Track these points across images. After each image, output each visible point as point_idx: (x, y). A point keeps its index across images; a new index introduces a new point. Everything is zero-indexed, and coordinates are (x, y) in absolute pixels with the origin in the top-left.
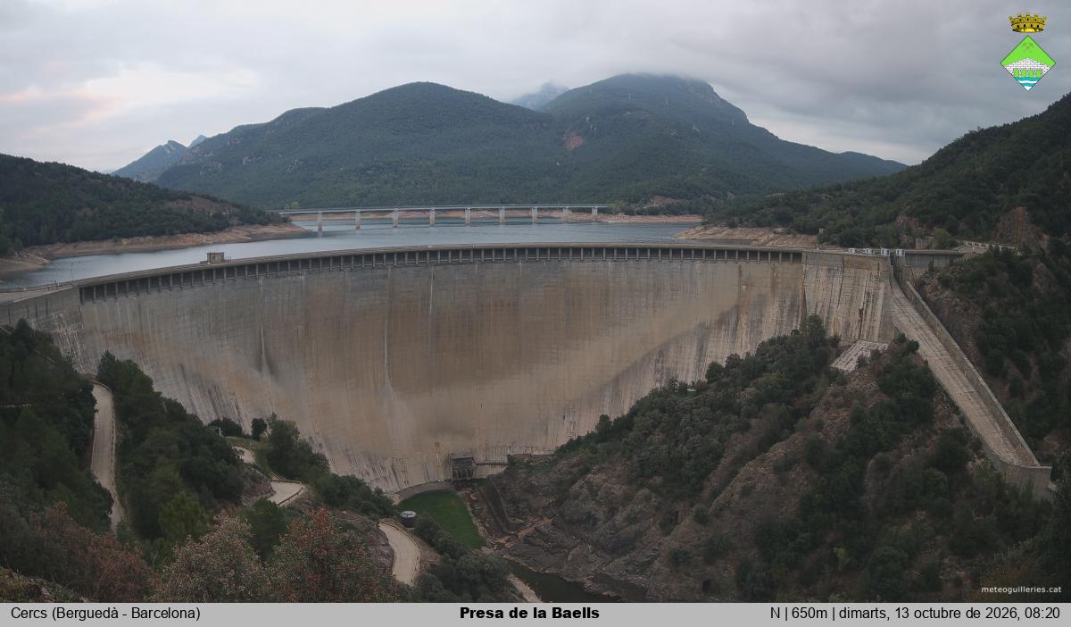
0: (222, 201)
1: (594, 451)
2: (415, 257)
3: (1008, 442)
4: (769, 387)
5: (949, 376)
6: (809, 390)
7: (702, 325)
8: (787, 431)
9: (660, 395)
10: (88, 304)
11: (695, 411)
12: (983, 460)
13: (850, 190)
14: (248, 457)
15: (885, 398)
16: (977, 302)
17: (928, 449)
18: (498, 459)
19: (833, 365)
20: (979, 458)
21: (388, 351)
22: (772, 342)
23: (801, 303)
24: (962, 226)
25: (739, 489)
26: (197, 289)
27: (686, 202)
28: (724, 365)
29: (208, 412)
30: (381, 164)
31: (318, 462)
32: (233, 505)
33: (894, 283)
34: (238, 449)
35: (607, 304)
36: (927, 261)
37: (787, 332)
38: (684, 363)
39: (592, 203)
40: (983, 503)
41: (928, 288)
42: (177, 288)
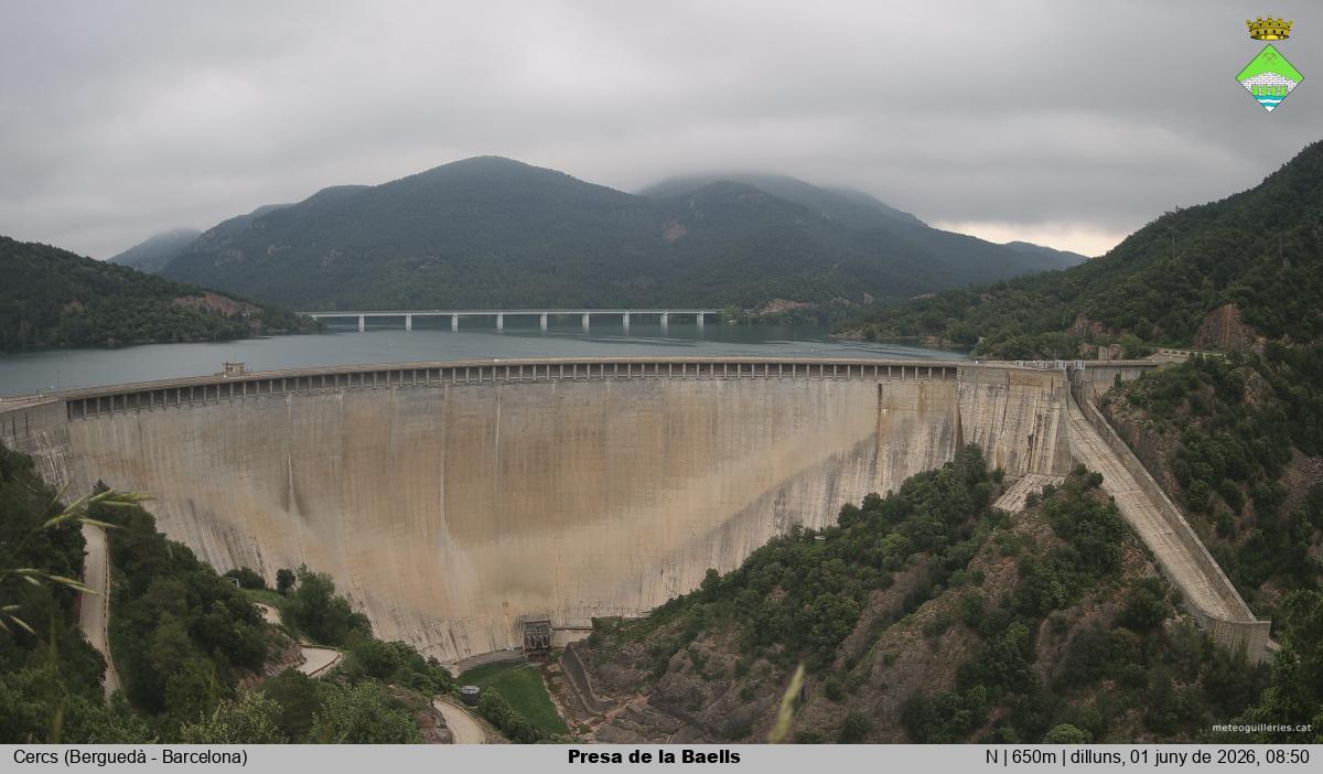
0: (241, 300)
1: (701, 614)
2: (478, 374)
3: (1216, 594)
4: (917, 533)
5: (1140, 515)
6: (966, 537)
7: (833, 458)
8: (938, 586)
9: (781, 545)
10: (78, 421)
11: (825, 563)
12: (1184, 616)
13: (1016, 289)
14: (272, 616)
15: (1063, 545)
16: (1175, 424)
17: (1116, 605)
18: (581, 623)
19: (996, 505)
20: (1179, 614)
21: (446, 491)
22: (919, 477)
23: (956, 431)
24: (1156, 329)
25: (879, 658)
26: (210, 408)
27: (814, 306)
28: (860, 507)
29: (223, 560)
30: (438, 258)
31: (359, 623)
32: (254, 675)
33: (1072, 403)
34: (260, 606)
35: (714, 433)
36: (1112, 374)
37: (938, 465)
38: (810, 505)
39: (697, 308)
40: (1186, 668)
41: (1113, 408)
42: (186, 406)
